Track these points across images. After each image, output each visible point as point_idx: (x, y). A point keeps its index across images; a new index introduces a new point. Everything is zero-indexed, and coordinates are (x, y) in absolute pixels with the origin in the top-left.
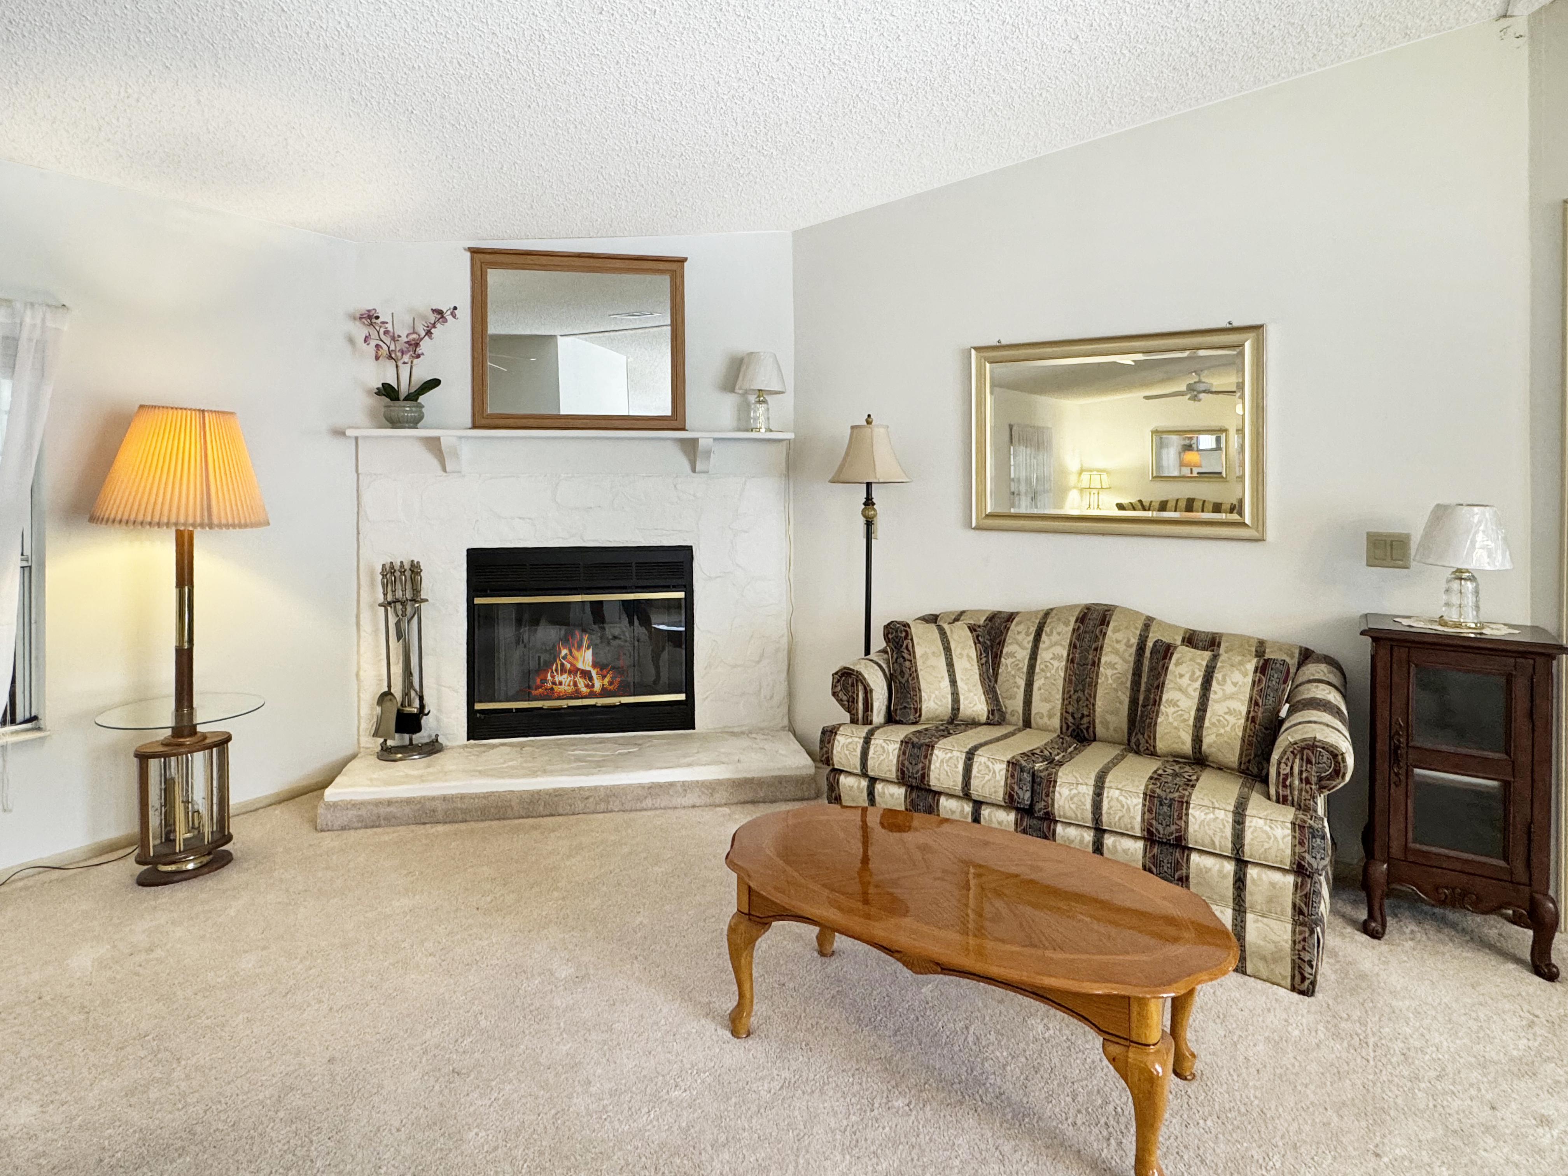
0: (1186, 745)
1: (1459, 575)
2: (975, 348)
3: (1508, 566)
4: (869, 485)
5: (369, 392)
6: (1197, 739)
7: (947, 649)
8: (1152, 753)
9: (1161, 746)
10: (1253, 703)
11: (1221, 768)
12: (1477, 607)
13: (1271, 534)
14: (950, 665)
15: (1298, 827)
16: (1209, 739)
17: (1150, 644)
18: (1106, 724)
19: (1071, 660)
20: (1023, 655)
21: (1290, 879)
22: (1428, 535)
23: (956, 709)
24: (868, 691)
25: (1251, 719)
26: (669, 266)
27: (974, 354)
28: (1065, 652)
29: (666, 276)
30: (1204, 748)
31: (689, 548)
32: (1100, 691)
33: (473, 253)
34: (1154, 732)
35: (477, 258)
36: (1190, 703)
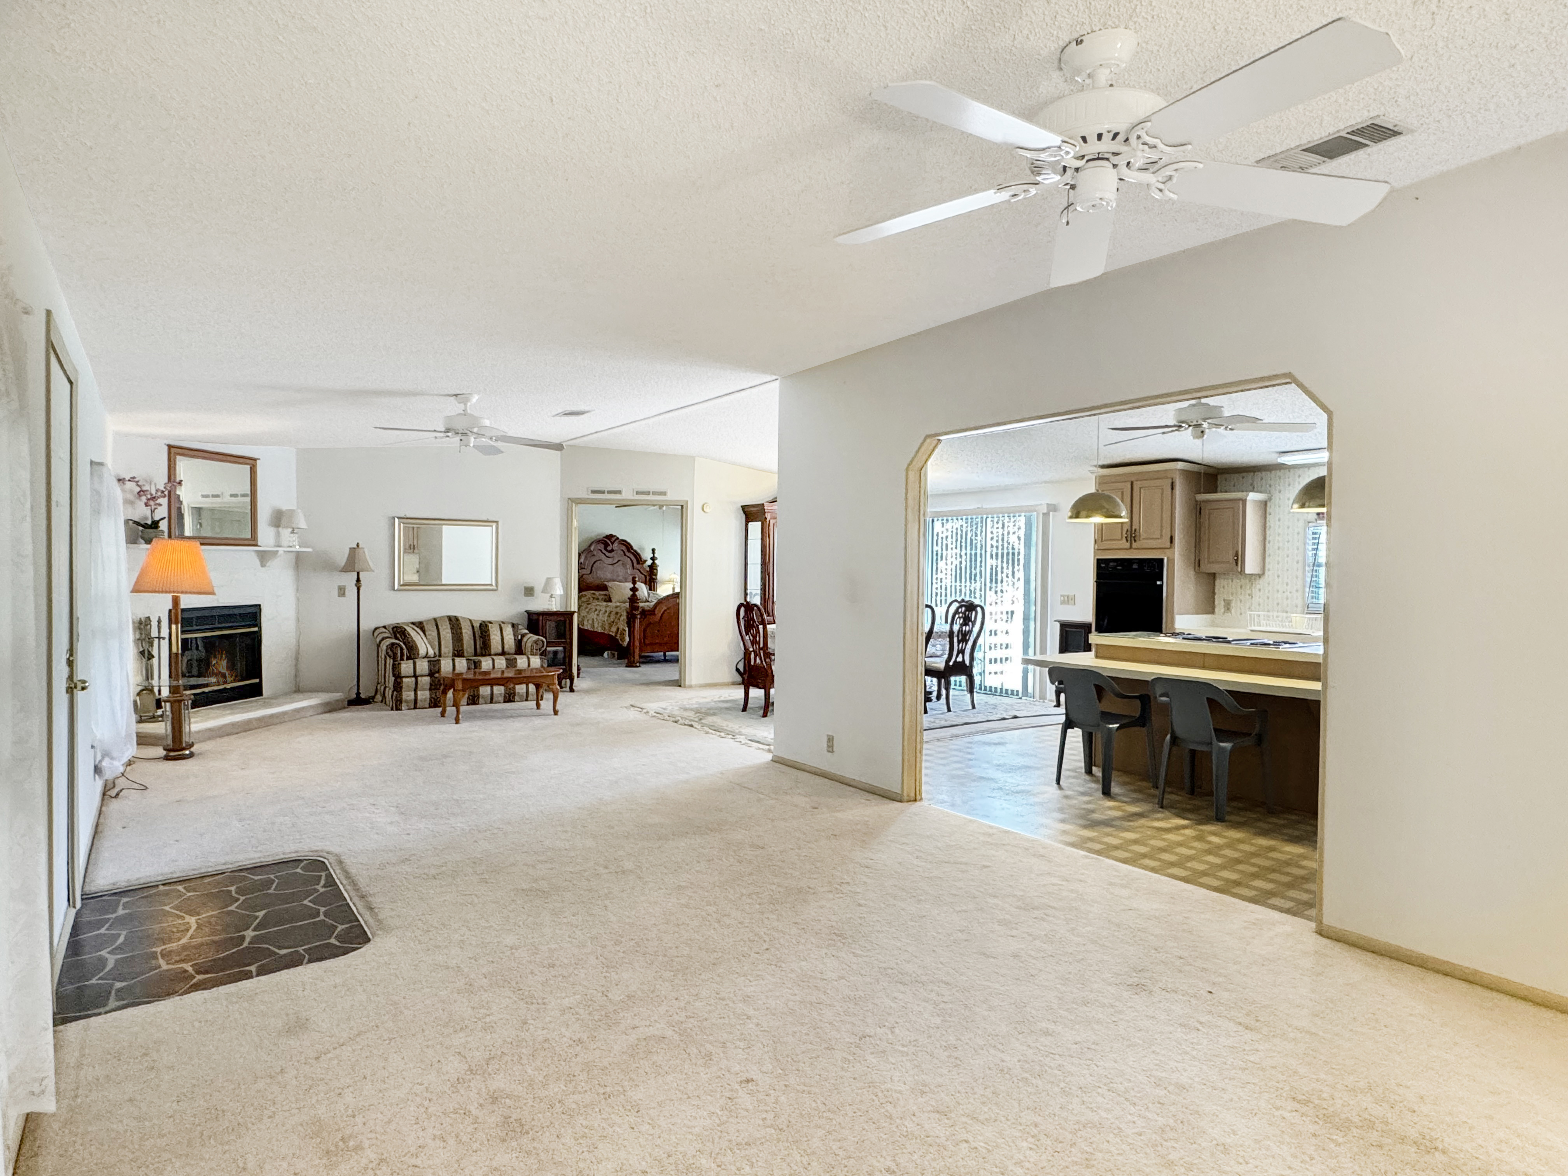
0: (501, 651)
1: (552, 596)
2: (398, 518)
4: (358, 573)
6: (503, 648)
10: (514, 635)
12: (556, 604)
13: (499, 588)
14: (421, 638)
17: (476, 626)
18: (467, 651)
19: (453, 633)
20: (435, 632)
25: (515, 639)
26: (251, 462)
27: (396, 520)
28: (449, 631)
29: (248, 467)
30: (506, 649)
31: (260, 605)
32: (465, 642)
33: (170, 447)
34: (490, 647)
35: (173, 450)
36: (499, 638)
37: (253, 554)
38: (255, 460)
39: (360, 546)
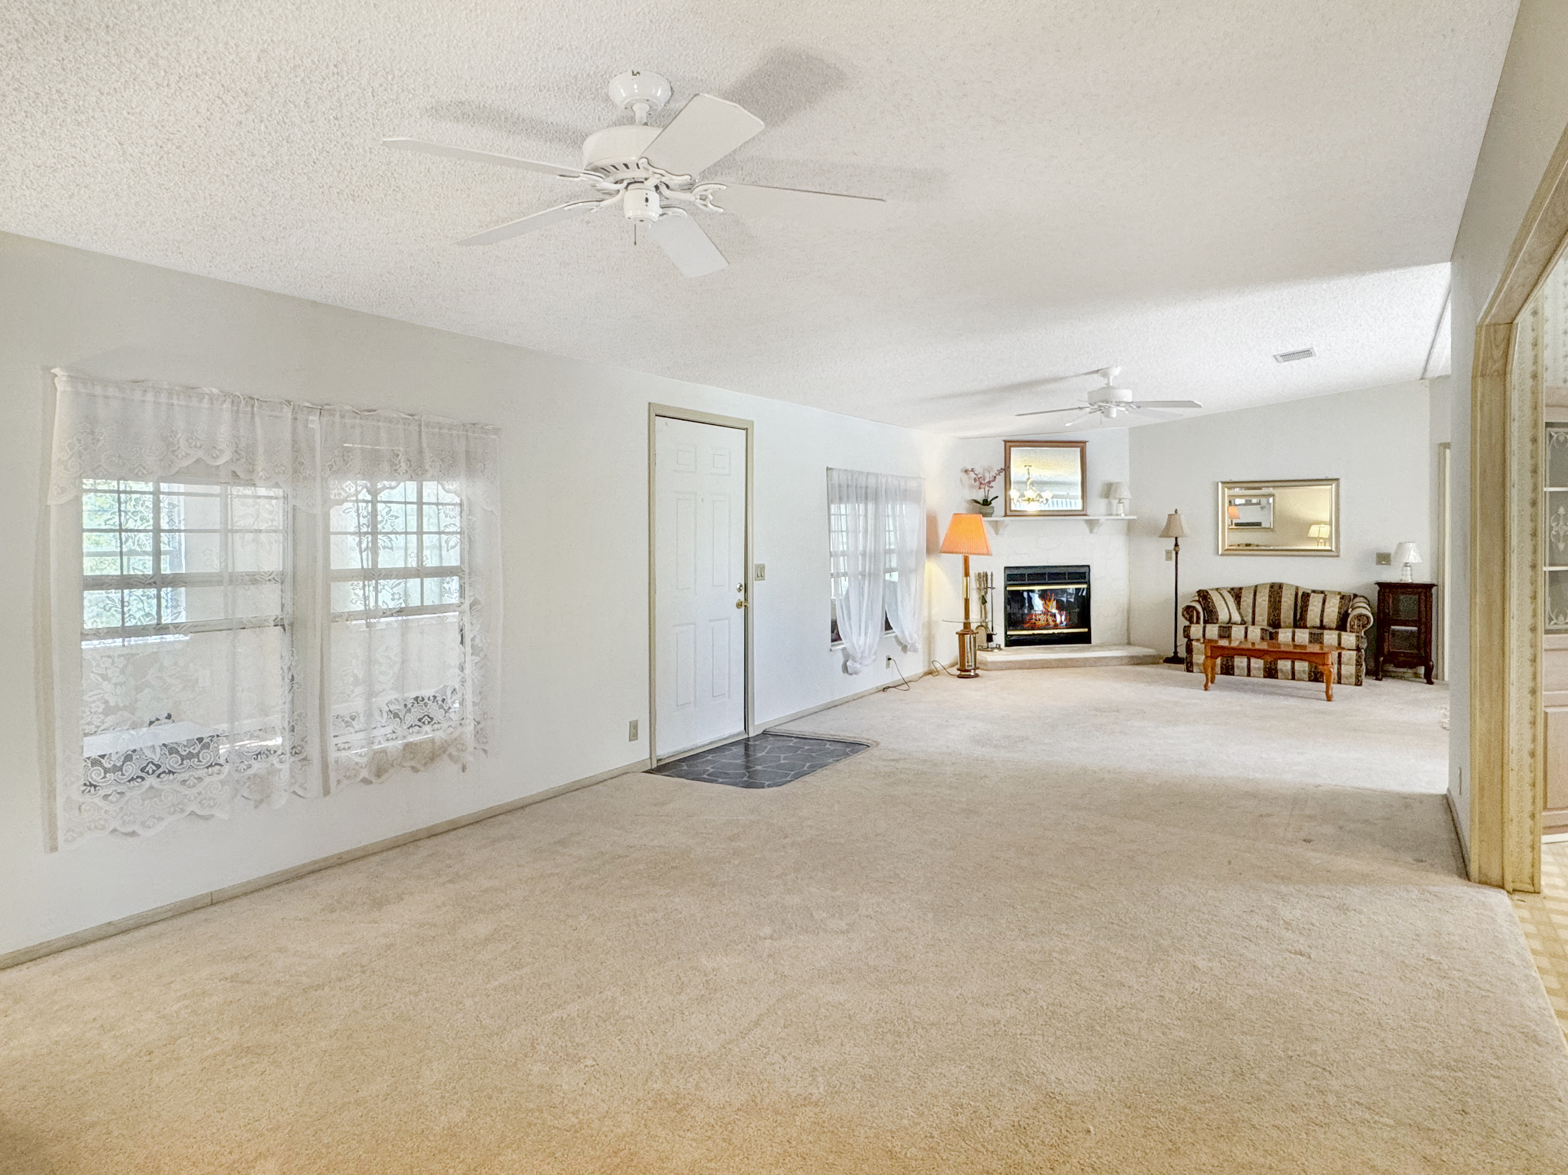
0: (1318, 624)
1: (1406, 565)
2: (1222, 483)
3: (1421, 561)
4: (1176, 538)
5: (968, 502)
6: (1322, 621)
7: (1223, 598)
8: (1305, 627)
9: (1308, 625)
10: (1340, 608)
11: (1330, 629)
12: (1411, 575)
13: (1342, 554)
14: (1226, 603)
15: (1357, 637)
16: (1325, 621)
17: (1300, 594)
18: (1285, 622)
19: (1270, 601)
20: (1251, 601)
21: (1355, 653)
22: (1396, 553)
23: (1230, 618)
24: (1198, 613)
25: (1339, 613)
26: (1081, 445)
27: (1220, 484)
28: (1267, 598)
29: (1079, 449)
30: (1324, 623)
31: (1089, 566)
32: (1282, 611)
33: (1006, 442)
34: (1306, 620)
35: (1008, 444)
36: (1318, 610)
37: (1084, 523)
38: (1085, 442)
39: (1179, 512)
